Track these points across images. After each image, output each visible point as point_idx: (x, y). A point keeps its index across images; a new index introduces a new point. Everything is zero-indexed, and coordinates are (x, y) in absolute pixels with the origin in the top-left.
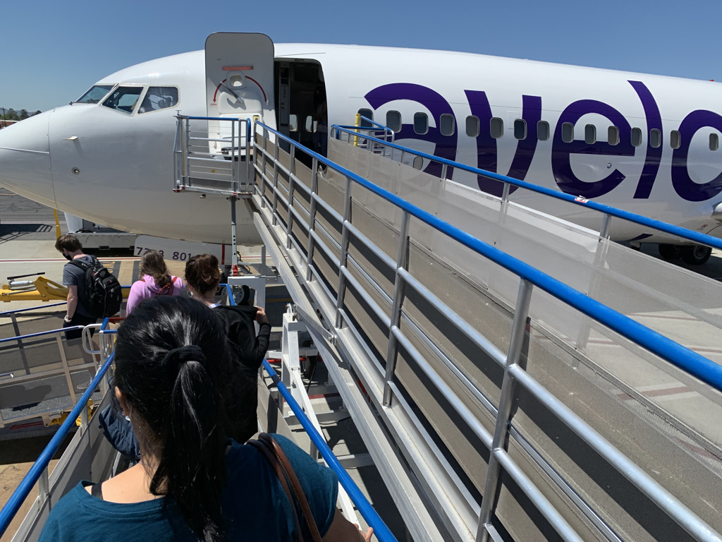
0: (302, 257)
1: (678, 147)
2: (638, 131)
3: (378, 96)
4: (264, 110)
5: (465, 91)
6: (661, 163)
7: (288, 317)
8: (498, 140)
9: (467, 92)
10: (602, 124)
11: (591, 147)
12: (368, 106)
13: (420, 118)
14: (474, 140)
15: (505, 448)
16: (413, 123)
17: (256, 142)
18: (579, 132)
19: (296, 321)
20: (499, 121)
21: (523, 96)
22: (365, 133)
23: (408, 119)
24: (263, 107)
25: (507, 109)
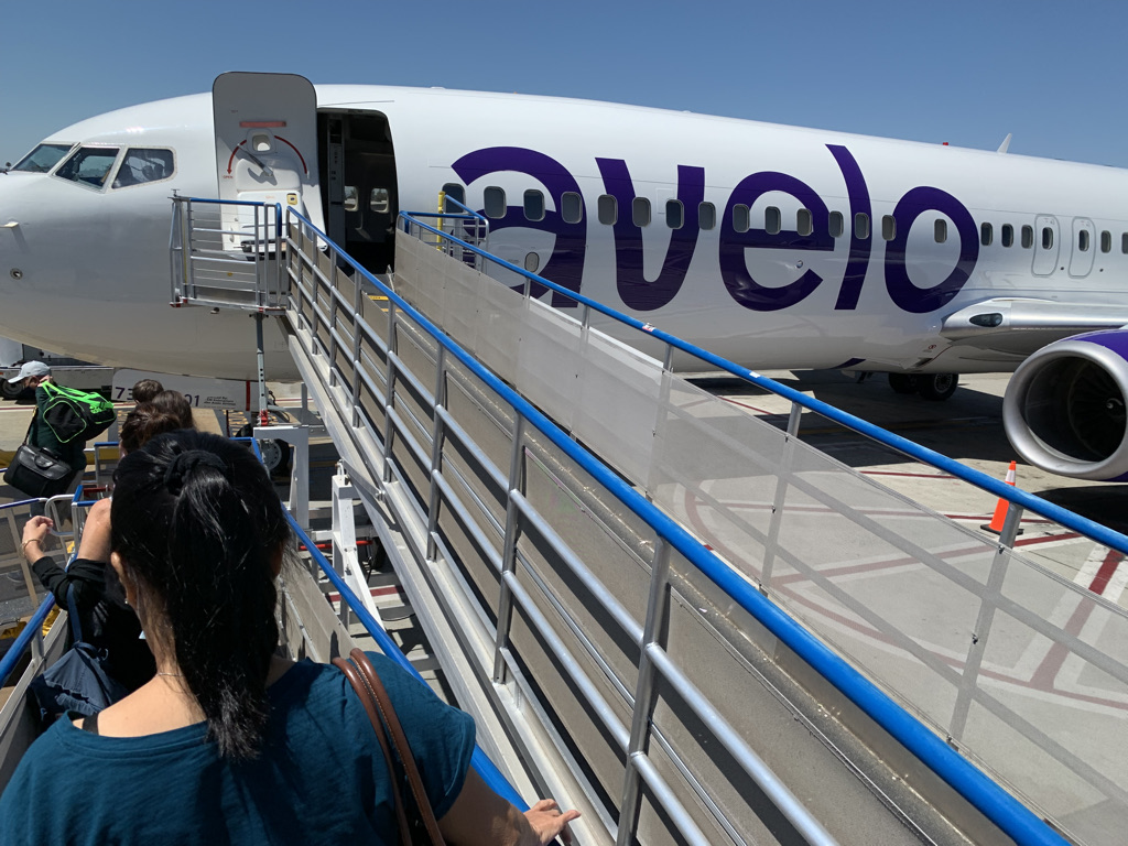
1: (893, 238)
2: (838, 216)
3: (473, 165)
4: (304, 186)
6: (871, 260)
7: (338, 481)
8: (643, 229)
9: (599, 161)
10: (789, 207)
11: (773, 238)
12: (456, 179)
13: (533, 198)
14: (609, 230)
16: (522, 205)
17: (290, 237)
18: (757, 216)
19: (350, 485)
20: (645, 203)
21: (679, 166)
22: (450, 222)
23: (515, 198)
24: (302, 181)
25: (656, 186)
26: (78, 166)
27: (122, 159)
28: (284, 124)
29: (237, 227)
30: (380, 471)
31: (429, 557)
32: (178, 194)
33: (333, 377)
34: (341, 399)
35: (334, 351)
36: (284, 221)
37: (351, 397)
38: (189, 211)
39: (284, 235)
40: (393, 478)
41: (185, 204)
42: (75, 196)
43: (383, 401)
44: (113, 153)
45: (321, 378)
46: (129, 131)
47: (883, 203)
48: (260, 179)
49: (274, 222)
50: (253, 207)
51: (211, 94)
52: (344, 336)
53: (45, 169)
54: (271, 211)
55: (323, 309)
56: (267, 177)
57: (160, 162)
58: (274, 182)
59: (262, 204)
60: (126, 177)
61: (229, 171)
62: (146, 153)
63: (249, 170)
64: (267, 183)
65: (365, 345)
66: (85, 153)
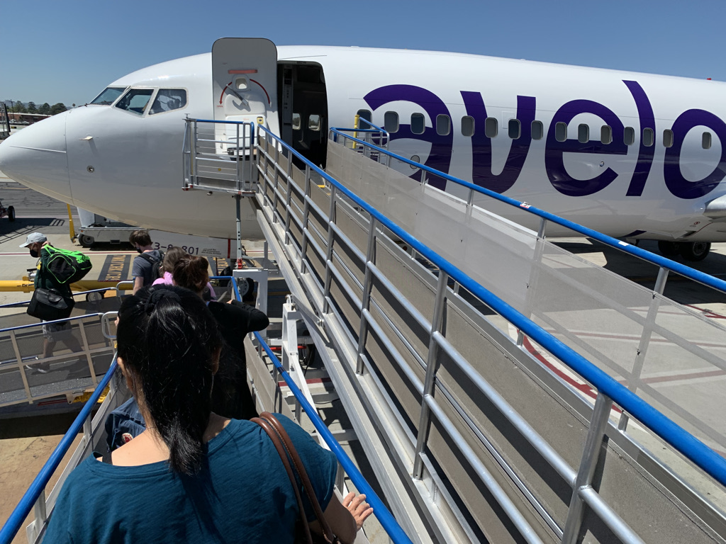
0: (297, 253)
1: (671, 145)
2: (631, 130)
3: (377, 97)
4: (268, 112)
5: (461, 92)
6: (654, 161)
7: (287, 307)
8: (492, 139)
9: (463, 93)
10: (595, 123)
11: (584, 145)
12: (367, 107)
13: (417, 118)
14: (469, 140)
15: (433, 395)
16: (410, 123)
17: (259, 145)
18: (572, 131)
19: (294, 310)
20: (494, 121)
21: (518, 96)
22: (362, 135)
23: (405, 119)
24: (267, 109)
25: (502, 110)
26: (128, 100)
27: (155, 96)
28: (256, 71)
29: (225, 139)
30: (321, 305)
31: (358, 372)
32: (189, 117)
33: (287, 238)
34: (293, 254)
35: (289, 221)
36: (256, 135)
37: (300, 253)
38: (196, 128)
39: (256, 144)
40: (330, 310)
41: (193, 123)
42: (126, 120)
43: (324, 256)
44: (149, 92)
45: (278, 238)
46: (160, 78)
47: (664, 120)
48: (240, 108)
49: (249, 136)
50: (236, 125)
51: (211, 53)
52: (297, 211)
53: (109, 103)
54: (248, 127)
55: (281, 192)
56: (245, 106)
57: (178, 97)
58: (249, 109)
59: (241, 123)
60: (157, 108)
61: (221, 102)
62: (170, 92)
63: (233, 101)
64: (244, 110)
65: (311, 217)
66: (134, 92)
